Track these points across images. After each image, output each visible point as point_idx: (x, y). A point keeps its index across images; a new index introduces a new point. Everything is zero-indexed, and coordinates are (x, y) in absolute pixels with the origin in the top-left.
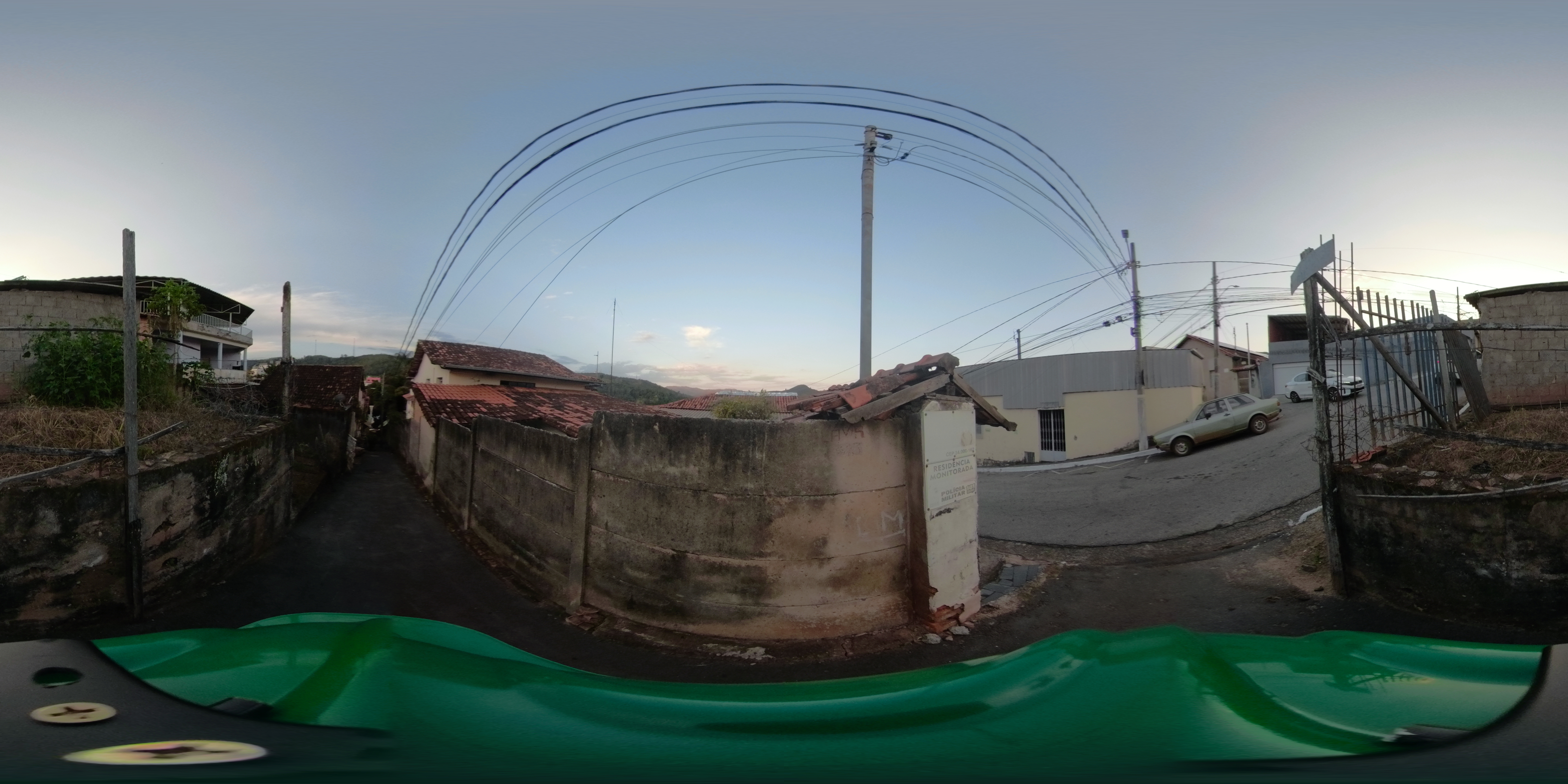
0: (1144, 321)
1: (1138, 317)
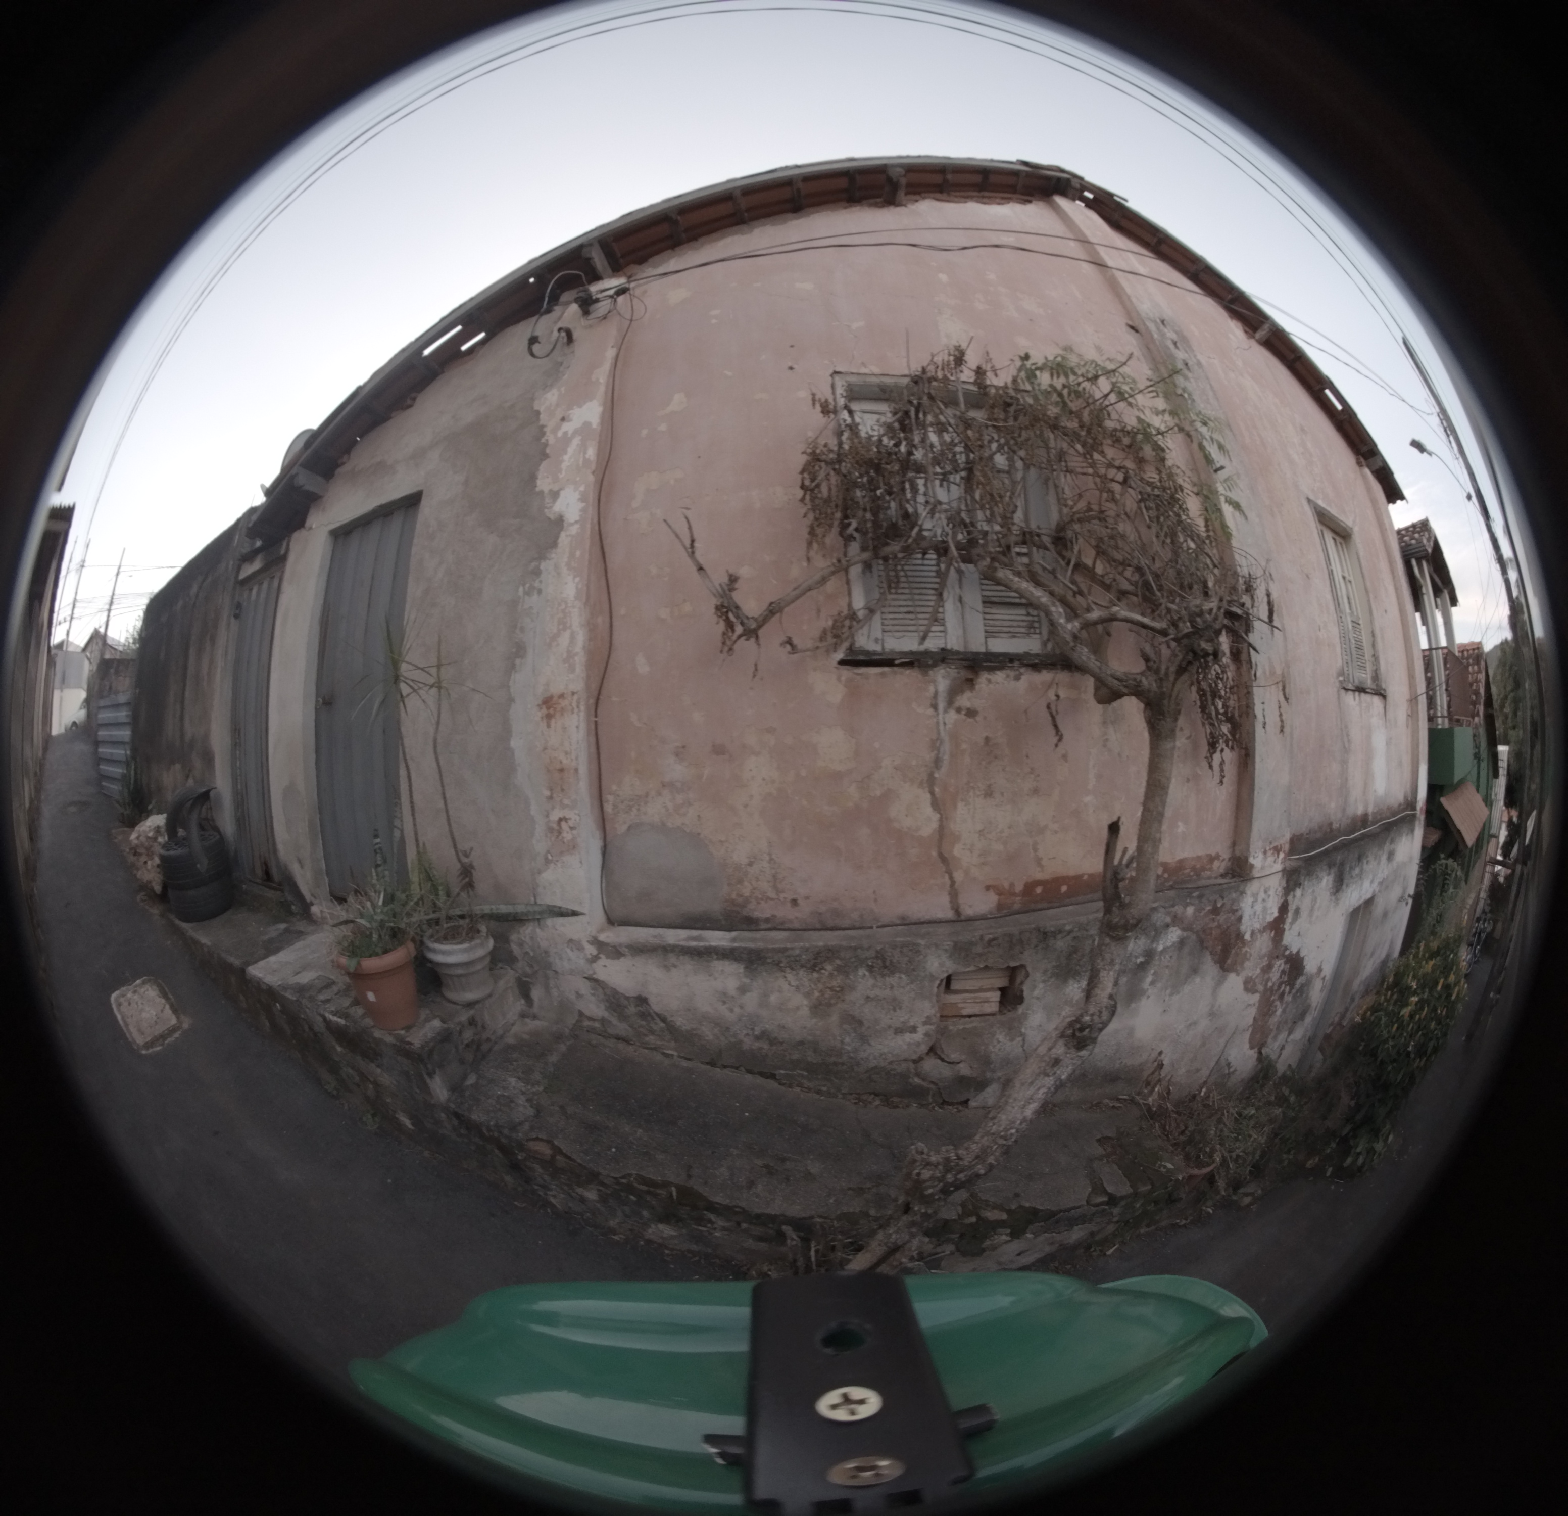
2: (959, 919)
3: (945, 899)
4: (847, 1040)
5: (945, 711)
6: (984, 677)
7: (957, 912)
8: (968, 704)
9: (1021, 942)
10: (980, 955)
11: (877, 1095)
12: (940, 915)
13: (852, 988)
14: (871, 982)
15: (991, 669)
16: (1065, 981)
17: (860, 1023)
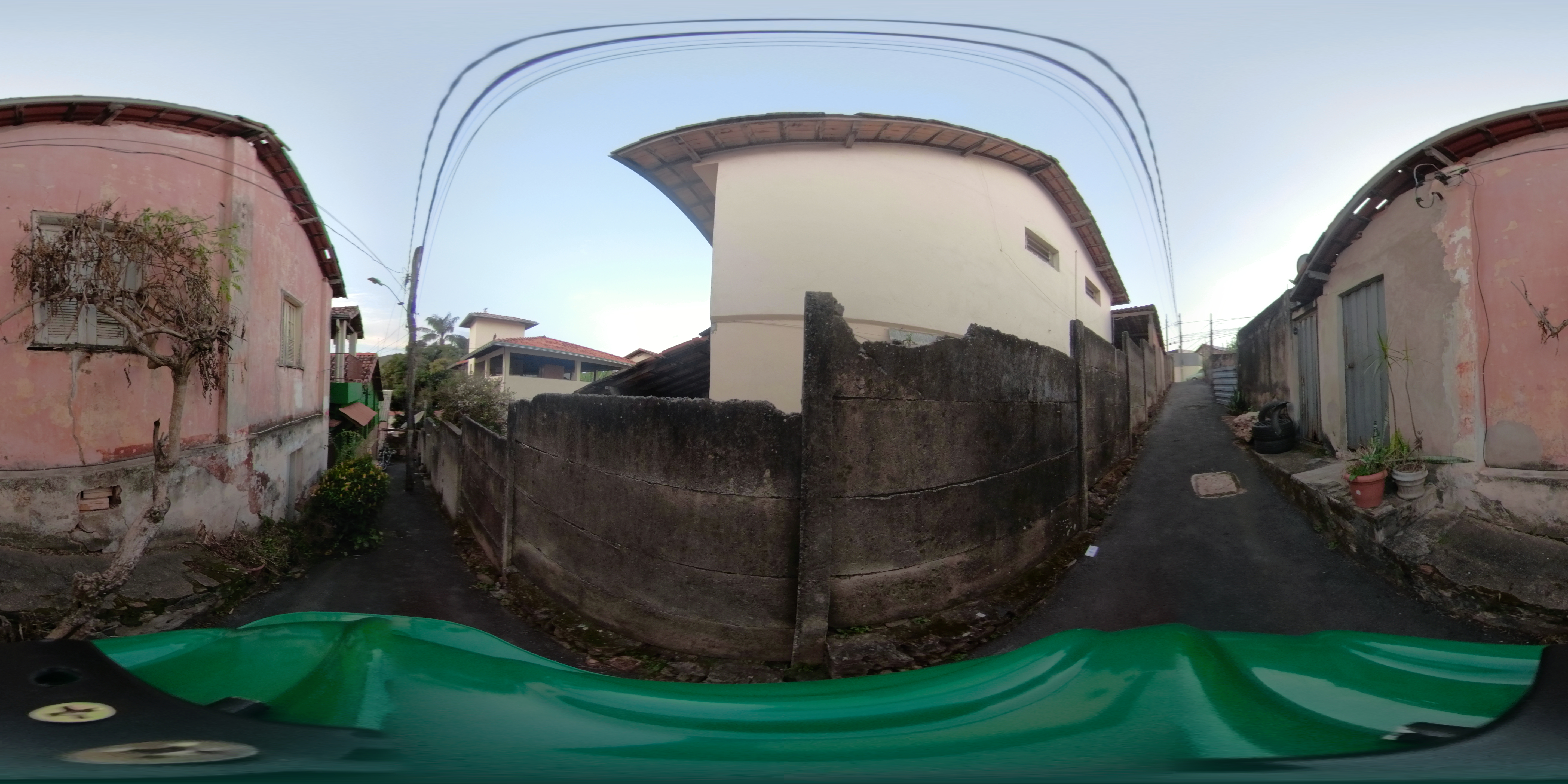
0: (1183, 343)
1: (1181, 342)
2: (84, 465)
3: (77, 457)
4: (33, 522)
5: (76, 371)
6: (95, 356)
7: (84, 462)
8: (87, 368)
9: (116, 475)
10: (97, 482)
11: (51, 549)
12: (75, 464)
13: (34, 498)
14: (44, 495)
15: (98, 352)
16: (141, 492)
17: (40, 515)
